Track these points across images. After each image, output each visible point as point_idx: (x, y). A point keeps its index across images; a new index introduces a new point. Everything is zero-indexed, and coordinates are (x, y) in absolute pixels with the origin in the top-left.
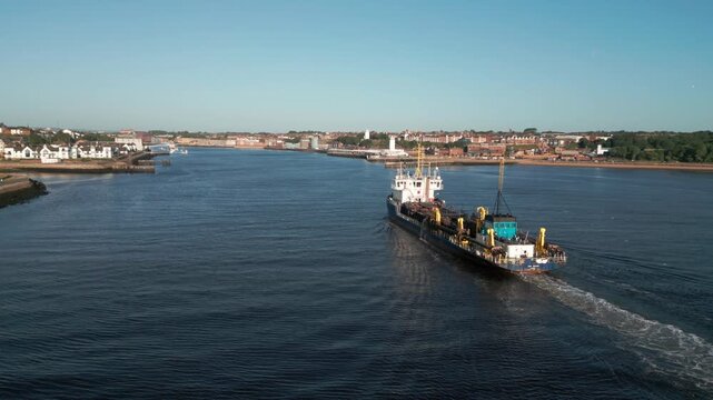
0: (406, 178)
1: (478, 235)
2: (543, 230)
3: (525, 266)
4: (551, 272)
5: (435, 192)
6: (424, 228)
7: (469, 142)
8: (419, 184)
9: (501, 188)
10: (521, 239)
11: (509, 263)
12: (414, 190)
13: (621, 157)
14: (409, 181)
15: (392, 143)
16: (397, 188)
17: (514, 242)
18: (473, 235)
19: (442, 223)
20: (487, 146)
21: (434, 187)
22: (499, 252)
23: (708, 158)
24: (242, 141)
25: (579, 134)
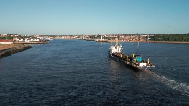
0: (113, 46)
1: (132, 60)
2: (149, 59)
3: (144, 68)
4: (150, 69)
5: (121, 50)
6: (118, 59)
7: (120, 37)
8: (117, 48)
9: (138, 49)
10: (143, 61)
11: (140, 67)
12: (115, 49)
13: (153, 40)
14: (114, 47)
15: (101, 37)
16: (111, 49)
17: (141, 62)
18: (131, 60)
19: (123, 58)
20: (124, 38)
21: (120, 49)
22: (138, 65)
23: (172, 40)
24: (66, 37)
25: (146, 35)
